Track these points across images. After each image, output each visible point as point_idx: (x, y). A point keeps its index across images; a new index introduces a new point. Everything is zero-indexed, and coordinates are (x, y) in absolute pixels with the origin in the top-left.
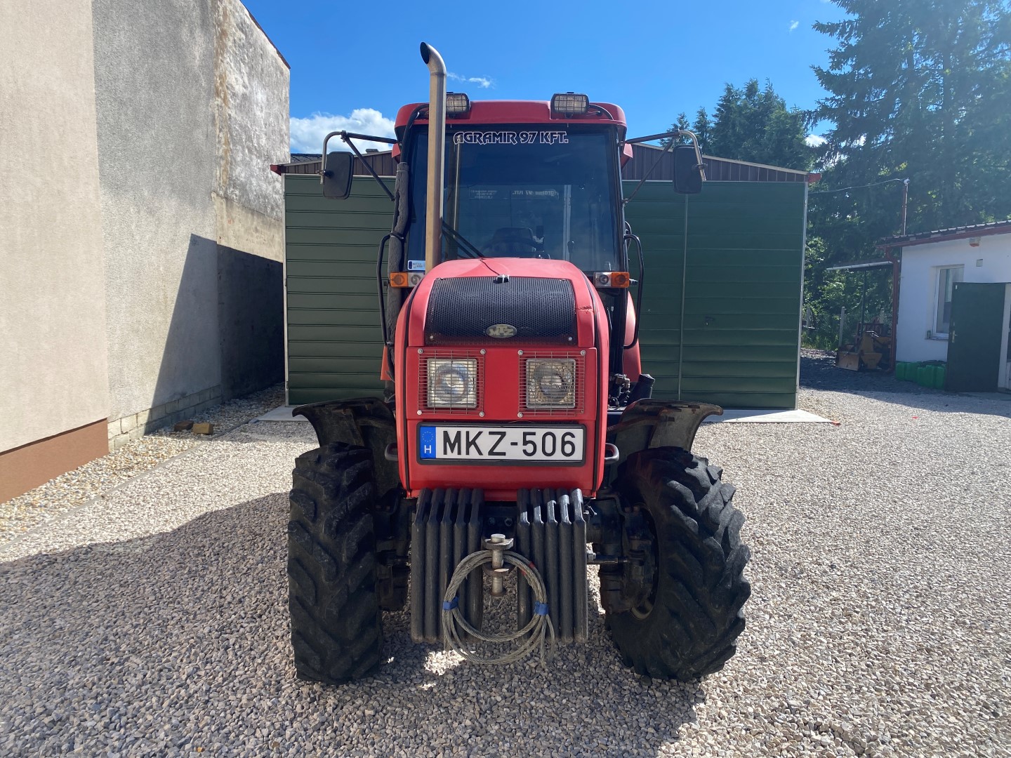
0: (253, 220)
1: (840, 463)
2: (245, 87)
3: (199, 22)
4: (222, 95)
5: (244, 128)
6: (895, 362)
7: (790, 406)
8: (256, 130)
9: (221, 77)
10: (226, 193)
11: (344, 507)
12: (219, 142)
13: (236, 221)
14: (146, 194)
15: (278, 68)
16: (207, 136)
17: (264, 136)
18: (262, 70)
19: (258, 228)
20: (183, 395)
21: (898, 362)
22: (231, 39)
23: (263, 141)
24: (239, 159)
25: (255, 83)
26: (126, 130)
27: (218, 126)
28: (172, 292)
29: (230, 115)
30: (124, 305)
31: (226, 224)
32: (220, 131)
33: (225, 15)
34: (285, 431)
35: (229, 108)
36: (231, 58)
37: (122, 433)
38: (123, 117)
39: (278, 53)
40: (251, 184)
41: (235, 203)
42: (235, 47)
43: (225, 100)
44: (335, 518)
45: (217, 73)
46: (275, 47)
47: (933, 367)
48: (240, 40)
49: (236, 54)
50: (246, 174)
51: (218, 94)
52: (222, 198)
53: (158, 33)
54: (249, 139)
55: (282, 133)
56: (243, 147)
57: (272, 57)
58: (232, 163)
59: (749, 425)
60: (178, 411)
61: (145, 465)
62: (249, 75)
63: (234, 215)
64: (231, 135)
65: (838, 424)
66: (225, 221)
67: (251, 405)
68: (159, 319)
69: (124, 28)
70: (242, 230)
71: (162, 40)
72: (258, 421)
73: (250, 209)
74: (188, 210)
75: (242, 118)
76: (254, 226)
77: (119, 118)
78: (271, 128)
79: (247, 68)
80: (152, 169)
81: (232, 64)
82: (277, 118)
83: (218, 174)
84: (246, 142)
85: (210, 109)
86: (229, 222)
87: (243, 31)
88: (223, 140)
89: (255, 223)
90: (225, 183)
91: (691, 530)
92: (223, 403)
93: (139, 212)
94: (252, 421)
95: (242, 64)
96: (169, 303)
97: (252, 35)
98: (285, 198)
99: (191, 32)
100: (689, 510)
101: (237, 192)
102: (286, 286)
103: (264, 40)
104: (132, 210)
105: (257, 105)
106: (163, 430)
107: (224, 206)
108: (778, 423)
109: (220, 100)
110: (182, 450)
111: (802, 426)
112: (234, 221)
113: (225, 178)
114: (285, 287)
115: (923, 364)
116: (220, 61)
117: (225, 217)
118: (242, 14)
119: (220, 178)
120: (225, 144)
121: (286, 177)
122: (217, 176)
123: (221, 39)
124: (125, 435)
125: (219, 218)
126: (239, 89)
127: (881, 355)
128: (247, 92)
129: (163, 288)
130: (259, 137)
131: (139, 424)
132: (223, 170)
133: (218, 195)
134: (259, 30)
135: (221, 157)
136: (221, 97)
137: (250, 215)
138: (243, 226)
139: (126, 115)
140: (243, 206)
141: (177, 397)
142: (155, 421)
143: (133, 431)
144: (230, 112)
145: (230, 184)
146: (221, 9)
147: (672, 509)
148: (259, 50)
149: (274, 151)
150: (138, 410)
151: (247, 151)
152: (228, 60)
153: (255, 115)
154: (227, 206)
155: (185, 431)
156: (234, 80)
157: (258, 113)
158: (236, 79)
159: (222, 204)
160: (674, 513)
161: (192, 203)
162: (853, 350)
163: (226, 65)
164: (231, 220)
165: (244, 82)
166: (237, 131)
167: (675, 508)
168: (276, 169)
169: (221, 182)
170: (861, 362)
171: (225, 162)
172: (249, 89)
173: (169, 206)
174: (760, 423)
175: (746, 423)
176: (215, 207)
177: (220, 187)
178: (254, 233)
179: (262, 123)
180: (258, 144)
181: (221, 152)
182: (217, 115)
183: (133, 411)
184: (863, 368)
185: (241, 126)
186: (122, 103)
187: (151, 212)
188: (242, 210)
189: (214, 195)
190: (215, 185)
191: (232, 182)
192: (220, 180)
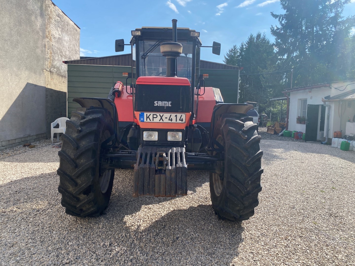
0: (62, 79)
2: (59, 35)
3: (39, 14)
5: (59, 49)
8: (64, 49)
9: (49, 32)
10: (50, 70)
12: (48, 53)
13: (55, 79)
14: (15, 69)
15: (74, 29)
16: (42, 51)
17: (68, 51)
18: (67, 30)
19: (65, 82)
20: (29, 135)
21: (289, 131)
22: (54, 20)
23: (68, 53)
24: (56, 59)
25: (64, 34)
26: (7, 49)
27: (47, 48)
29: (52, 44)
30: (4, 105)
31: (50, 80)
33: (51, 12)
35: (52, 42)
36: (53, 26)
37: (2, 146)
38: (6, 45)
39: (75, 24)
40: (62, 67)
41: (54, 73)
42: (55, 22)
43: (50, 39)
45: (47, 31)
46: (73, 22)
48: (58, 20)
49: (56, 24)
50: (59, 64)
51: (47, 37)
52: (48, 71)
53: (22, 18)
54: (61, 52)
55: (76, 50)
56: (58, 55)
57: (72, 25)
58: (53, 60)
60: (27, 140)
61: (5, 156)
62: (61, 31)
63: (54, 77)
64: (53, 51)
67: (56, 140)
69: (7, 17)
70: (58, 82)
71: (23, 20)
72: (54, 144)
73: (61, 75)
74: (33, 75)
75: (58, 45)
76: (63, 81)
77: (4, 45)
78: (71, 49)
79: (61, 29)
80: (18, 61)
81: (54, 28)
82: (74, 45)
84: (59, 53)
85: (44, 42)
87: (59, 17)
90: (50, 67)
92: (47, 139)
93: (12, 75)
94: (52, 144)
95: (58, 28)
97: (63, 18)
98: (68, 72)
99: (36, 17)
101: (55, 70)
103: (68, 20)
104: (9, 75)
105: (65, 41)
106: (19, 146)
109: (48, 39)
110: (22, 152)
114: (67, 101)
116: (48, 27)
117: (50, 78)
118: (58, 11)
120: (50, 54)
121: (68, 65)
122: (46, 64)
123: (49, 19)
124: (4, 147)
125: (47, 78)
126: (57, 36)
128: (60, 37)
129: (22, 100)
130: (65, 52)
132: (49, 62)
134: (66, 16)
135: (48, 58)
137: (61, 77)
140: (58, 74)
141: (26, 136)
142: (17, 143)
146: (49, 10)
148: (66, 23)
149: (72, 56)
150: (9, 139)
151: (60, 56)
153: (64, 44)
154: (51, 74)
155: (27, 147)
156: (55, 33)
159: (48, 73)
161: (35, 73)
162: (272, 127)
163: (51, 28)
164: (52, 79)
166: (56, 49)
168: (64, 62)
170: (275, 131)
171: (50, 60)
173: (25, 74)
176: (45, 74)
177: (48, 68)
178: (63, 83)
179: (67, 47)
180: (65, 54)
181: (48, 56)
182: (46, 44)
183: (7, 139)
184: (275, 133)
186: (5, 40)
187: (17, 75)
188: (58, 76)
189: (44, 70)
190: (46, 67)
191: (53, 66)
192: (48, 65)
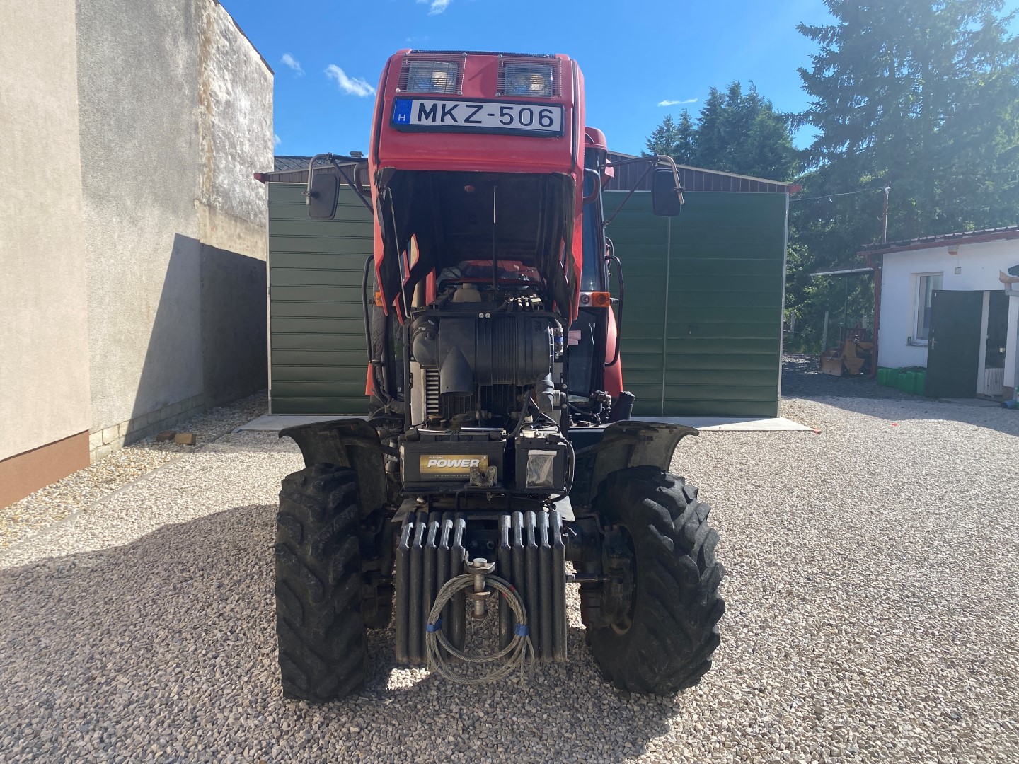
0: (236, 226)
1: (820, 472)
2: (228, 94)
3: (183, 30)
4: (206, 103)
5: (227, 135)
6: (877, 368)
7: (773, 413)
8: (239, 137)
9: (204, 84)
10: (209, 200)
11: (331, 529)
12: (202, 150)
13: (219, 228)
14: (129, 203)
15: (262, 74)
16: (190, 144)
17: (247, 142)
18: (246, 76)
19: (242, 235)
20: (165, 405)
21: (881, 367)
22: (215, 46)
23: (247, 148)
24: (222, 166)
25: (239, 89)
26: (109, 140)
27: (201, 134)
28: (154, 302)
29: (213, 122)
30: (106, 316)
31: (209, 231)
32: (204, 138)
33: (209, 22)
34: (268, 441)
35: (213, 115)
36: (215, 65)
37: (104, 444)
38: (106, 127)
39: (262, 59)
40: (234, 190)
41: (218, 211)
42: (219, 54)
43: (208, 107)
44: (321, 540)
45: (201, 81)
46: (259, 53)
47: (914, 374)
48: (224, 47)
49: (220, 61)
50: (229, 180)
51: (201, 101)
52: (205, 205)
53: (141, 43)
54: (233, 145)
55: (266, 139)
56: (226, 155)
57: (256, 63)
58: (216, 170)
59: (731, 433)
60: (160, 421)
61: (127, 477)
62: (233, 81)
63: (217, 223)
64: (215, 142)
65: (819, 433)
66: (208, 229)
67: (234, 414)
68: (141, 329)
69: (107, 39)
70: (226, 237)
71: (145, 50)
72: (241, 430)
73: (233, 216)
74: (171, 218)
75: (226, 124)
76: (237, 233)
77: (102, 129)
78: (254, 134)
79: (231, 75)
80: (135, 178)
81: (216, 72)
82: (260, 124)
83: (201, 181)
84: (229, 149)
85: (193, 117)
86: (212, 229)
87: (226, 39)
88: (206, 147)
89: (238, 230)
90: (209, 191)
91: (668, 549)
92: (205, 412)
93: (121, 222)
94: (236, 430)
95: (225, 71)
96: (152, 312)
97: (236, 41)
98: (269, 207)
99: (175, 41)
100: (665, 529)
101: (220, 199)
102: (270, 294)
103: (248, 46)
104: (114, 220)
105: (241, 112)
106: (145, 440)
107: (207, 214)
108: (760, 431)
109: (203, 107)
110: (165, 461)
111: (784, 435)
112: (217, 229)
113: (208, 186)
114: (268, 295)
115: (904, 370)
116: (203, 69)
117: (208, 224)
118: (225, 21)
119: (203, 185)
120: (208, 151)
121: (270, 185)
122: (199, 184)
123: (205, 46)
124: (106, 447)
125: (202, 225)
126: (223, 96)
127: (863, 360)
128: (231, 100)
129: (145, 297)
130: (242, 144)
131: (121, 435)
132: (206, 178)
133: (201, 203)
134: (242, 36)
135: (205, 165)
136: (204, 105)
137: (233, 222)
138: (226, 233)
139: (109, 125)
140: (226, 213)
141: (159, 407)
142: (137, 431)
143: (115, 442)
144: (213, 120)
145: (213, 192)
146: (204, 17)
147: (649, 528)
148: (243, 56)
149: (257, 157)
150: (120, 421)
151: (230, 157)
152: (212, 67)
153: (238, 121)
154: (210, 213)
155: (167, 441)
156: (218, 87)
157: (241, 119)
158: (219, 86)
159: (205, 211)
160: (651, 532)
161: (175, 212)
162: (836, 356)
163: (210, 73)
164: (214, 228)
165: (227, 89)
166: (220, 138)
167: (652, 527)
168: (260, 177)
169: (204, 189)
170: (844, 367)
171: (208, 169)
172: (233, 95)
173: (152, 215)
174: (743, 431)
175: (728, 431)
176: (198, 215)
177: (204, 195)
178: (237, 240)
179: (246, 129)
180: (242, 150)
181: (204, 160)
182: (200, 123)
183: (115, 421)
184: (846, 373)
185: (224, 133)
186: (105, 113)
187: (134, 222)
188: (226, 217)
189: (196, 203)
190: (198, 192)
191: (215, 190)
192: (203, 187)
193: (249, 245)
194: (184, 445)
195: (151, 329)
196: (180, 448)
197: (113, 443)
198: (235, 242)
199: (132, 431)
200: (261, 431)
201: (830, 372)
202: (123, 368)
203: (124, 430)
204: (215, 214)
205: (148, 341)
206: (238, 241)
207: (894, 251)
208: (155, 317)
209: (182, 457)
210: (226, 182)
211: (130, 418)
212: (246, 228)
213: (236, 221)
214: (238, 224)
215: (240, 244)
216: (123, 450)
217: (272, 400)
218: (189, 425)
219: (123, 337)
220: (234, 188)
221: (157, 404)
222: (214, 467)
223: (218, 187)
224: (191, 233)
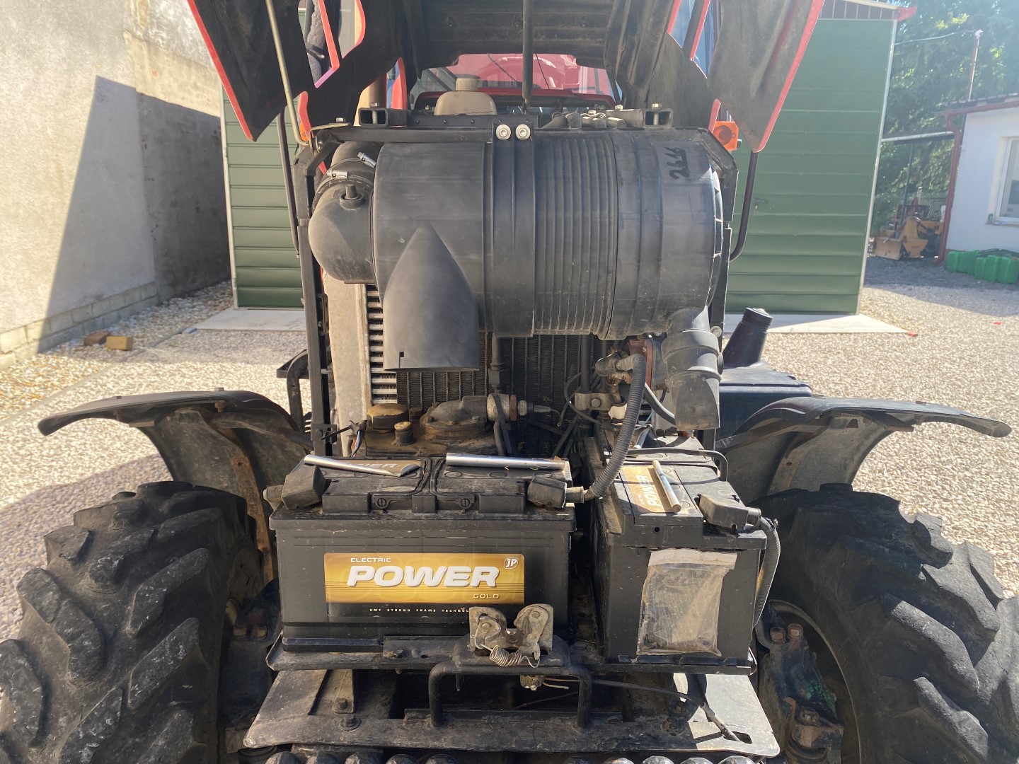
0: (189, 72)
6: (945, 251)
7: (851, 310)
10: (146, 34)
13: (165, 73)
19: (199, 84)
20: (99, 298)
21: (950, 250)
28: (70, 164)
31: (149, 77)
37: (2, 353)
40: (184, 25)
41: (162, 49)
47: (997, 258)
50: (175, 11)
52: (139, 39)
59: (805, 336)
60: (94, 318)
63: (161, 65)
65: (915, 336)
66: (148, 71)
67: (194, 307)
68: (52, 200)
70: (175, 86)
72: (196, 330)
73: (185, 59)
74: (87, 52)
76: (191, 82)
83: (132, 6)
86: (155, 73)
89: (193, 77)
90: (145, 21)
92: (160, 304)
94: (188, 330)
96: (67, 178)
101: (164, 35)
102: (227, 156)
106: (67, 344)
107: (145, 52)
108: (841, 334)
110: (83, 375)
111: (871, 337)
112: (161, 74)
113: (143, 14)
114: (225, 158)
115: (984, 254)
117: (147, 67)
119: (135, 13)
122: (130, 10)
124: (8, 356)
125: (137, 67)
127: (926, 241)
129: (55, 158)
131: (30, 339)
132: (140, 4)
133: (134, 36)
137: (185, 67)
138: (176, 80)
140: (174, 54)
141: (89, 301)
142: (56, 333)
143: (22, 348)
145: (152, 23)
150: (27, 321)
154: (149, 51)
155: (97, 345)
159: (141, 48)
161: (94, 44)
162: (893, 236)
164: (157, 72)
169: (138, 18)
170: (903, 249)
173: (54, 48)
174: (820, 334)
175: (802, 334)
176: (130, 52)
177: (137, 26)
178: (192, 90)
183: (18, 322)
184: (905, 257)
187: (24, 52)
188: (174, 59)
189: (126, 35)
190: (130, 21)
191: (155, 21)
192: (136, 16)
193: (210, 98)
194: (118, 351)
195: (68, 201)
196: (112, 356)
197: (18, 350)
198: (190, 93)
199: (49, 332)
200: (220, 331)
201: (886, 254)
202: (25, 252)
203: (35, 332)
204: (157, 52)
205: (64, 217)
206: (195, 93)
207: (983, 109)
208: (72, 185)
209: (107, 368)
210: (171, 12)
211: (43, 316)
212: (205, 76)
213: (189, 66)
214: (193, 70)
215: (197, 96)
216: (34, 359)
217: (238, 291)
218: (134, 321)
219: (21, 211)
220: (184, 22)
221: (85, 297)
222: (145, 384)
223: (159, 18)
224: (122, 76)
